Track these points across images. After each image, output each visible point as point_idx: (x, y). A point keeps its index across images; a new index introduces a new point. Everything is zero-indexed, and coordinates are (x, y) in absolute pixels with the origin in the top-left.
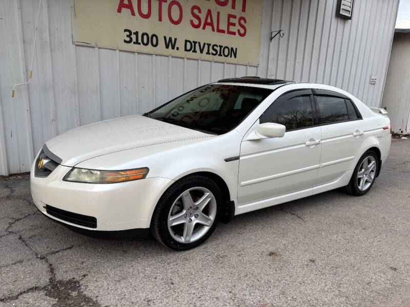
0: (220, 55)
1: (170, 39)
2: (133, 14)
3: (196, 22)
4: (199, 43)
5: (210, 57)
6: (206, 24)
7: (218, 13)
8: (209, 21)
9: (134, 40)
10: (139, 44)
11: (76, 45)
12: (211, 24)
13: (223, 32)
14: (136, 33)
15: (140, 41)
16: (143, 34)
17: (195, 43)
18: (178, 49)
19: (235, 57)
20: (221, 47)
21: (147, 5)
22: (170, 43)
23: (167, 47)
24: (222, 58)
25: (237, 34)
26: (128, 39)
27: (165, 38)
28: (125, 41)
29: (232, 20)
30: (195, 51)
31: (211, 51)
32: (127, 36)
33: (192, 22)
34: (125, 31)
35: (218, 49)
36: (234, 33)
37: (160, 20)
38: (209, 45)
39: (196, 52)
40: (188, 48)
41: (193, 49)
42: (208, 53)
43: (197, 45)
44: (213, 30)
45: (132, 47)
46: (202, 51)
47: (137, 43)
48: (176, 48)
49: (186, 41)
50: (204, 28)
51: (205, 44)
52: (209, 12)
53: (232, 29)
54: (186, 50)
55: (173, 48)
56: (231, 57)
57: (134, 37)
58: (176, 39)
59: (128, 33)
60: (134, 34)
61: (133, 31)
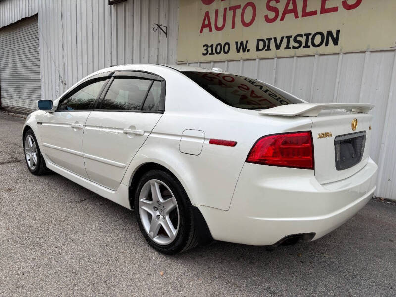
0: (307, 46)
1: (242, 43)
2: (211, 30)
3: (272, 15)
4: (275, 39)
5: (291, 52)
6: (286, 12)
8: (291, 7)
9: (210, 52)
10: (214, 54)
11: (178, 64)
12: (295, 11)
13: (314, 13)
14: (212, 46)
15: (214, 52)
16: (217, 45)
17: (269, 39)
18: (249, 51)
19: (336, 43)
20: (307, 35)
21: (222, 17)
22: (242, 47)
23: (238, 51)
24: (312, 50)
25: (341, 8)
26: (205, 52)
27: (236, 43)
28: (204, 55)
30: (269, 49)
31: (292, 43)
33: (266, 17)
34: (204, 46)
35: (303, 39)
36: (333, 10)
37: (233, 27)
38: (288, 37)
39: (270, 50)
40: (261, 47)
41: (266, 48)
42: (288, 47)
43: (272, 42)
44: (297, 16)
45: (208, 58)
46: (278, 47)
47: (212, 54)
48: (247, 50)
49: (259, 41)
50: (282, 19)
51: (282, 38)
53: (330, 5)
54: (258, 50)
55: (244, 51)
56: (327, 44)
57: (210, 49)
58: (247, 42)
59: (206, 47)
60: (210, 46)
61: (210, 44)
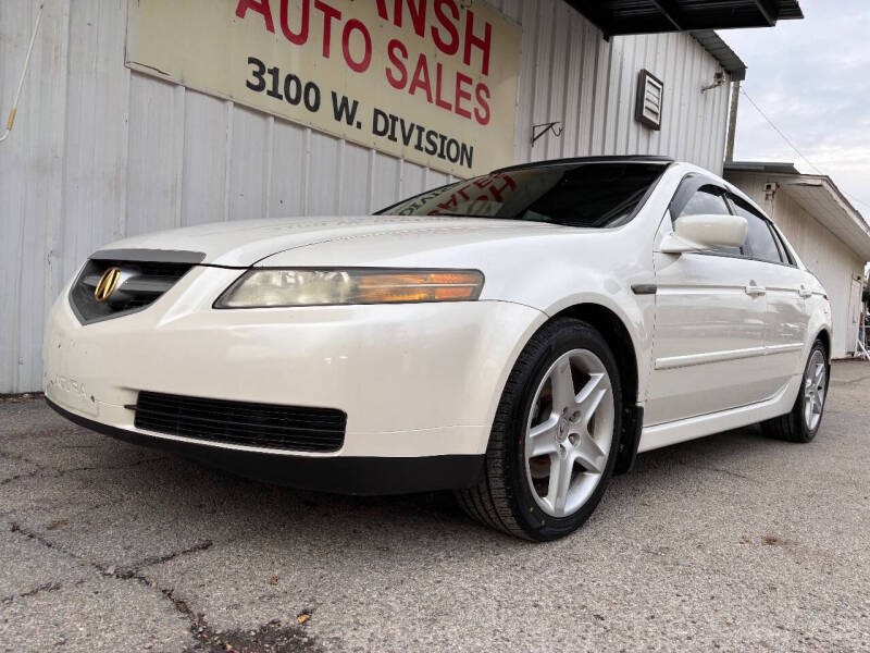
0: (441, 156)
1: (345, 99)
2: (270, 27)
3: (397, 76)
4: (402, 121)
5: (422, 157)
6: (416, 83)
7: (439, 67)
8: (422, 78)
9: (269, 86)
10: (280, 97)
11: (133, 71)
12: (426, 86)
13: (447, 106)
14: (275, 72)
15: (281, 91)
16: (290, 78)
17: (394, 119)
18: (359, 125)
19: (470, 166)
20: (443, 138)
21: (301, 16)
22: (345, 110)
23: (338, 117)
24: (446, 164)
25: (473, 115)
26: (255, 81)
27: (334, 95)
28: (249, 85)
29: (464, 86)
30: (393, 138)
31: (425, 143)
32: (255, 74)
33: (388, 72)
34: (251, 60)
35: (438, 141)
36: (467, 115)
37: (326, 53)
38: (421, 129)
39: (395, 140)
40: (381, 127)
41: (389, 133)
42: (418, 147)
43: (398, 124)
44: (430, 99)
45: (263, 100)
46: (406, 141)
47: (274, 93)
48: (355, 124)
49: (377, 112)
50: (412, 91)
51: (412, 125)
52: (422, 61)
53: (465, 104)
54: (375, 131)
55: (350, 121)
56: (462, 163)
57: (268, 78)
58: (356, 103)
59: (256, 68)
60: (270, 72)
61: (269, 66)
